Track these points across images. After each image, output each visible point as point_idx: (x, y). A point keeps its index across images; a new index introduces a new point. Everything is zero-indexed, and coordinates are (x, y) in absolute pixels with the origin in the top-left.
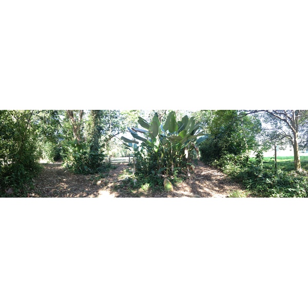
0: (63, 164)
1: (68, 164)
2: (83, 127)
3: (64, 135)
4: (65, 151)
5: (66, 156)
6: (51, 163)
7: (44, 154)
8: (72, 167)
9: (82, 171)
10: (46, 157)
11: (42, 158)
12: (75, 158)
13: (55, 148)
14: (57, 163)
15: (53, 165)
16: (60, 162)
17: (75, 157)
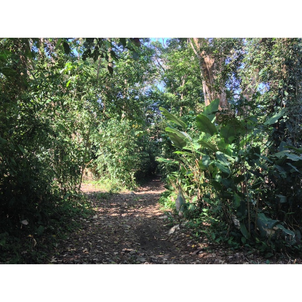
0: (166, 195)
1: (182, 200)
2: (241, 57)
3: (171, 95)
4: (173, 146)
5: (175, 168)
6: (125, 191)
7: (102, 157)
8: (197, 213)
9: (246, 235)
10: (109, 169)
11: (96, 173)
12: (209, 175)
13: (140, 141)
14: (145, 191)
15: (131, 201)
16: (157, 186)
17: (209, 173)
